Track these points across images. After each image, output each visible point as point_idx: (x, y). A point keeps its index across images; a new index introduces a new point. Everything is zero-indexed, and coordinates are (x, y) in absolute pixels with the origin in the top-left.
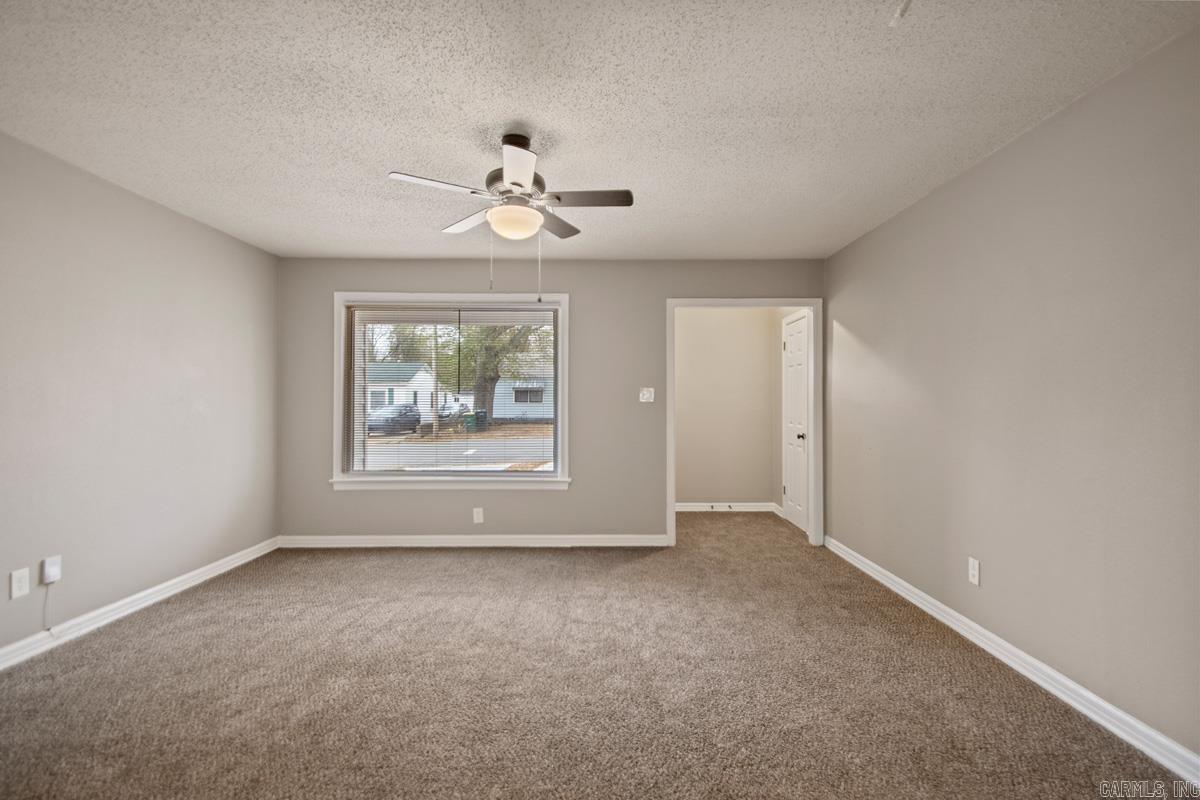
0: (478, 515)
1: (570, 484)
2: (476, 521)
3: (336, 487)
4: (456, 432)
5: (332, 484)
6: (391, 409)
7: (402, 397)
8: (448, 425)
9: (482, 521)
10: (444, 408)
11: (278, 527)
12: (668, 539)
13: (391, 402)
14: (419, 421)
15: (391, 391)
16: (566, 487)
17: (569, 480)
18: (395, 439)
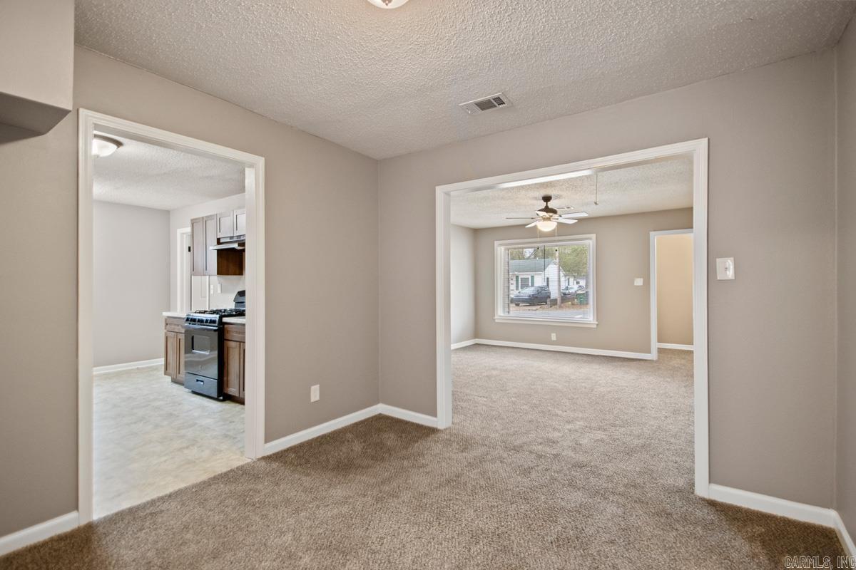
0: (554, 337)
1: (597, 325)
2: (553, 339)
3: (496, 321)
4: (572, 304)
5: (494, 320)
6: (533, 288)
7: (539, 281)
8: (569, 300)
9: (555, 339)
10: (567, 288)
11: (476, 335)
12: (653, 356)
13: (533, 285)
14: (550, 297)
15: (532, 277)
16: (595, 326)
17: (597, 323)
18: (534, 308)
